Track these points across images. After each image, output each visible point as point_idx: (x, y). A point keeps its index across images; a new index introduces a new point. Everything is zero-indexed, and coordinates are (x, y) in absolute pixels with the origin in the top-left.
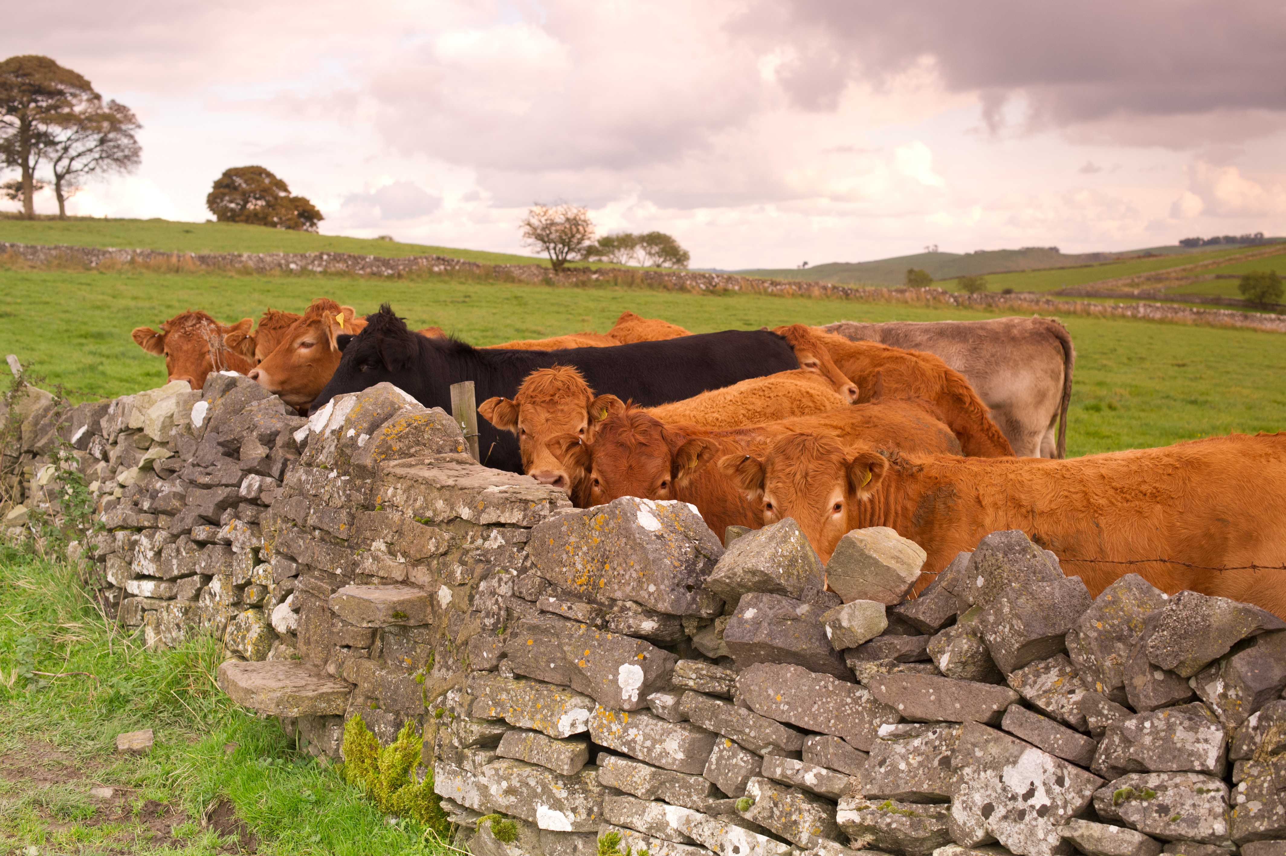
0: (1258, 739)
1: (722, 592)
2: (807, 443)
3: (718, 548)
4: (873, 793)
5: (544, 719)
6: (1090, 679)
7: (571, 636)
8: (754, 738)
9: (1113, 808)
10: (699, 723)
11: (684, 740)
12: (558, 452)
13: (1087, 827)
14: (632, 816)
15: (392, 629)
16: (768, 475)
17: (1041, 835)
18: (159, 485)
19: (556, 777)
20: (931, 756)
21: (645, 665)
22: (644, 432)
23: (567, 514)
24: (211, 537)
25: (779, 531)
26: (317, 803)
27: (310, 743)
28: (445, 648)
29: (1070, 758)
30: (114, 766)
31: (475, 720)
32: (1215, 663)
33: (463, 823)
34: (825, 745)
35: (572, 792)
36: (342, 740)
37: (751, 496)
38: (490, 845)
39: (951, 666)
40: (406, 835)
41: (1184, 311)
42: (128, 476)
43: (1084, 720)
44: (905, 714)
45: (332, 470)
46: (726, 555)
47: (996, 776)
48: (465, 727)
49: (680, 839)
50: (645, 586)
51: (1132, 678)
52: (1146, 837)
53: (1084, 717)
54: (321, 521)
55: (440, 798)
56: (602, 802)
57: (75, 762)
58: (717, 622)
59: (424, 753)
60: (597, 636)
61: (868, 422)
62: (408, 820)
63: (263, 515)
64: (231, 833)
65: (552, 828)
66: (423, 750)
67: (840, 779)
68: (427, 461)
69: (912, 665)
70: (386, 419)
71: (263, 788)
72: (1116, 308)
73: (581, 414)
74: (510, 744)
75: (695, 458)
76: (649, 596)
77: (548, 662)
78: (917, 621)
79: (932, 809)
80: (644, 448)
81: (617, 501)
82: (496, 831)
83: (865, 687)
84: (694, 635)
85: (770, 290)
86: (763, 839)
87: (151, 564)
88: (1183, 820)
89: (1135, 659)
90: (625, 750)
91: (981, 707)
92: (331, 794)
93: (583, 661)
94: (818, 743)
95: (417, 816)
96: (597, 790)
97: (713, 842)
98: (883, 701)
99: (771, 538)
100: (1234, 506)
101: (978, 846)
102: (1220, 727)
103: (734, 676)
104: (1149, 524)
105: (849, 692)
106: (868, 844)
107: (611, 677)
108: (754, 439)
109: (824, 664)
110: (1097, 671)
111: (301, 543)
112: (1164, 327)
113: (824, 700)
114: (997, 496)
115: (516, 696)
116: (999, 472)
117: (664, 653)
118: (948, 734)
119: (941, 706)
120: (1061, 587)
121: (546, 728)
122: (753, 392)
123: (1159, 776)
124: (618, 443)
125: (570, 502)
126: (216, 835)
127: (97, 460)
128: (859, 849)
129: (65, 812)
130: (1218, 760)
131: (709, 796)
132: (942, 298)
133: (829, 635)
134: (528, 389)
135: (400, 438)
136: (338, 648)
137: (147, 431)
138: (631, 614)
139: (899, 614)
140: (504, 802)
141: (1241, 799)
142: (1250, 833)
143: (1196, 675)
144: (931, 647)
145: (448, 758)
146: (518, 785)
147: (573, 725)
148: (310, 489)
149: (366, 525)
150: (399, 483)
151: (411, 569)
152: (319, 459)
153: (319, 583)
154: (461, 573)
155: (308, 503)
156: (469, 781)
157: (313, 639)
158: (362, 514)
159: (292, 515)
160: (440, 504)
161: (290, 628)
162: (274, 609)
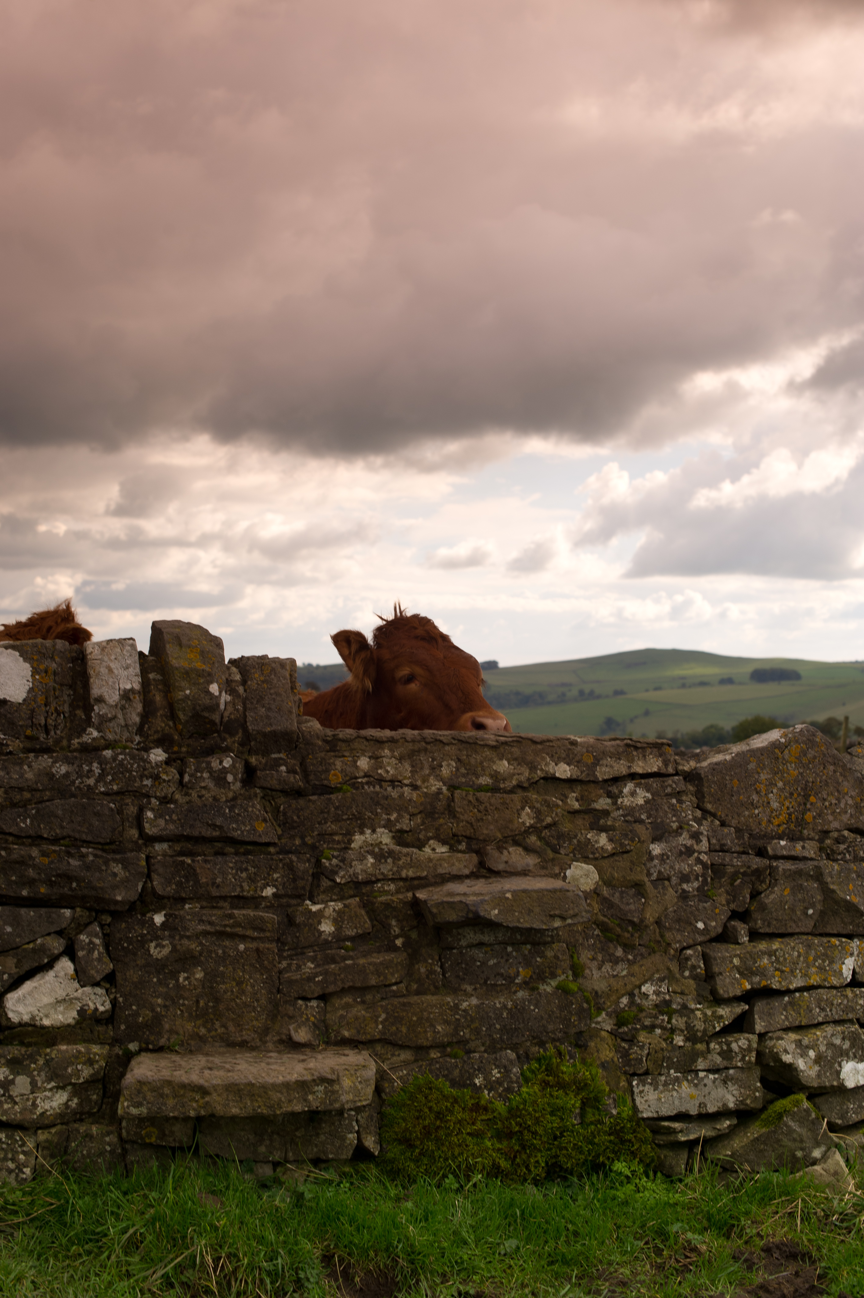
28: (598, 939)
31: (723, 1002)
33: (713, 1134)
45: (147, 750)
48: (704, 1015)
59: (606, 1077)
60: (855, 868)
77: (807, 909)
93: (853, 896)
115: (784, 955)
121: (826, 980)
140: (813, 1074)
145: (666, 1066)
146: (825, 1049)
148: (96, 784)
149: (321, 816)
150: (383, 749)
151: (496, 854)
152: (86, 739)
153: (252, 914)
154: (611, 840)
155: (112, 805)
156: (706, 1081)
157: (233, 1004)
158: (302, 802)
159: (58, 831)
160: (503, 766)
161: (89, 1012)
162: (9, 996)
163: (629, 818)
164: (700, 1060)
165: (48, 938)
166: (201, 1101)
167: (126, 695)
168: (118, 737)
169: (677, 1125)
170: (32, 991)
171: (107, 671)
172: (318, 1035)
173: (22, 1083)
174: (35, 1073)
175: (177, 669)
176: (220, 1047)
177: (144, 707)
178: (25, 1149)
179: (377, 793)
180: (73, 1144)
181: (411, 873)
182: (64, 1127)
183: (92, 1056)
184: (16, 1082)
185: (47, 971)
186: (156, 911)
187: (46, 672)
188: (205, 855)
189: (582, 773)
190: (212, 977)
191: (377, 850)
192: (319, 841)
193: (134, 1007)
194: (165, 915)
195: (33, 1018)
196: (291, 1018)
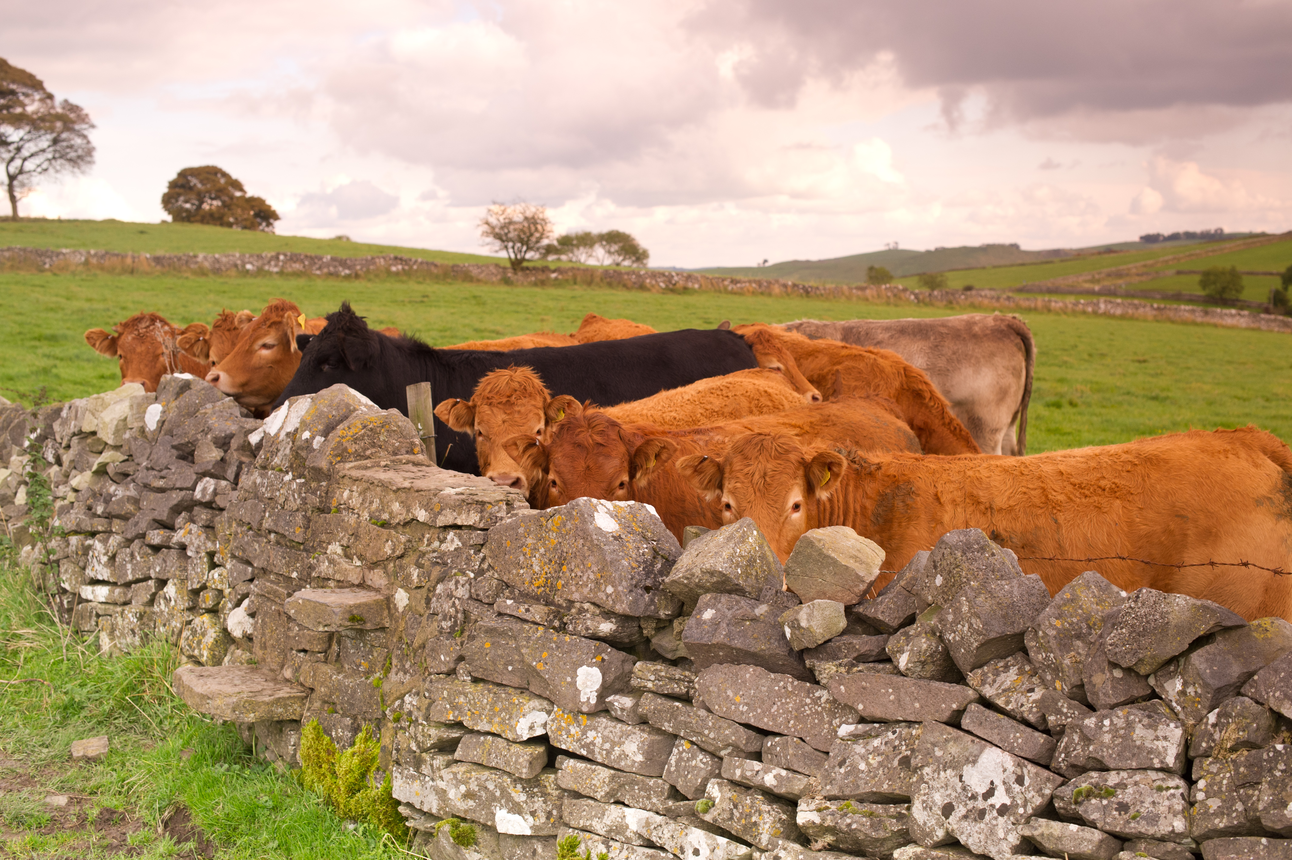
0: (1217, 736)
1: (680, 593)
2: (765, 443)
3: (676, 549)
4: (833, 793)
5: (502, 722)
6: (1049, 677)
7: (528, 639)
8: (714, 739)
9: (1073, 807)
10: (658, 725)
11: (643, 742)
12: (515, 453)
13: (1047, 825)
14: (591, 819)
15: (349, 633)
16: (727, 475)
17: (1001, 835)
18: (112, 488)
19: (515, 781)
20: (891, 756)
21: (604, 667)
22: (601, 433)
23: (524, 516)
24: (166, 541)
25: (737, 531)
26: (274, 809)
27: (267, 748)
28: (402, 652)
29: (1030, 757)
30: (69, 774)
31: (432, 724)
32: (1174, 660)
33: (422, 828)
34: (785, 746)
35: (531, 796)
36: (299, 745)
37: (709, 496)
38: (449, 849)
39: (910, 665)
40: (364, 840)
41: (1144, 307)
42: (81, 480)
43: (1044, 718)
44: (864, 714)
45: (287, 472)
46: (684, 556)
47: (956, 775)
48: (423, 730)
49: (640, 842)
50: (603, 587)
51: (1091, 676)
52: (1106, 835)
53: (1044, 715)
54: (276, 525)
55: (399, 803)
56: (561, 805)
57: (29, 770)
58: (676, 623)
59: (381, 758)
60: (555, 638)
61: (827, 421)
62: (366, 825)
63: (218, 519)
64: (187, 840)
65: (511, 832)
66: (381, 754)
67: (799, 780)
68: (383, 463)
69: (871, 665)
70: (341, 421)
71: (219, 794)
72: (1076, 304)
73: (538, 415)
74: (468, 747)
75: (653, 458)
76: (607, 598)
77: (506, 665)
78: (876, 620)
79: (892, 809)
80: (601, 448)
81: (574, 502)
82: (455, 835)
83: (824, 687)
84: (653, 636)
85: (730, 288)
86: (722, 841)
87: (105, 569)
88: (1143, 818)
89: (1094, 657)
90: (584, 753)
91: (940, 706)
92: (288, 800)
93: (541, 664)
94: (777, 744)
95: (376, 821)
96: (556, 793)
97: (673, 844)
98: (843, 701)
99: (729, 539)
100: (1193, 502)
101: (939, 845)
102: (1179, 724)
103: (693, 678)
104: (1108, 519)
105: (808, 692)
106: (829, 844)
107: (569, 679)
108: (712, 438)
109: (783, 665)
110: (1057, 670)
111: (256, 546)
112: (1124, 323)
113: (783, 701)
114: (955, 493)
115: (474, 699)
116: (958, 469)
117: (622, 655)
118: (907, 733)
119: (900, 705)
120: (1020, 585)
121: (504, 731)
122: (711, 391)
123: (1118, 774)
124: (575, 443)
125: (527, 504)
126: (173, 842)
127: (50, 465)
128: (820, 850)
129: (19, 821)
130: (1177, 757)
131: (668, 798)
132: (902, 295)
133: (788, 635)
134: (484, 390)
135: (355, 440)
136: (294, 652)
137: (100, 435)
138: (588, 615)
139: (858, 614)
140: (461, 806)
141: (1200, 796)
142: (1210, 830)
143: (1155, 672)
144: (890, 646)
145: (406, 763)
146: (476, 789)
147: (531, 728)
150: (355, 486)
151: (367, 572)
152: (274, 462)
154: (418, 575)
155: (263, 506)
156: (428, 785)
158: (318, 517)
159: (247, 519)
160: (396, 506)
161: (245, 633)
162: (230, 614)
164: (423, 767)
165: (243, 583)
167: (288, 435)
168: (280, 463)
170: (234, 614)
177: (292, 444)
185: (242, 603)
189: (430, 518)
195: (232, 630)
196: (288, 660)
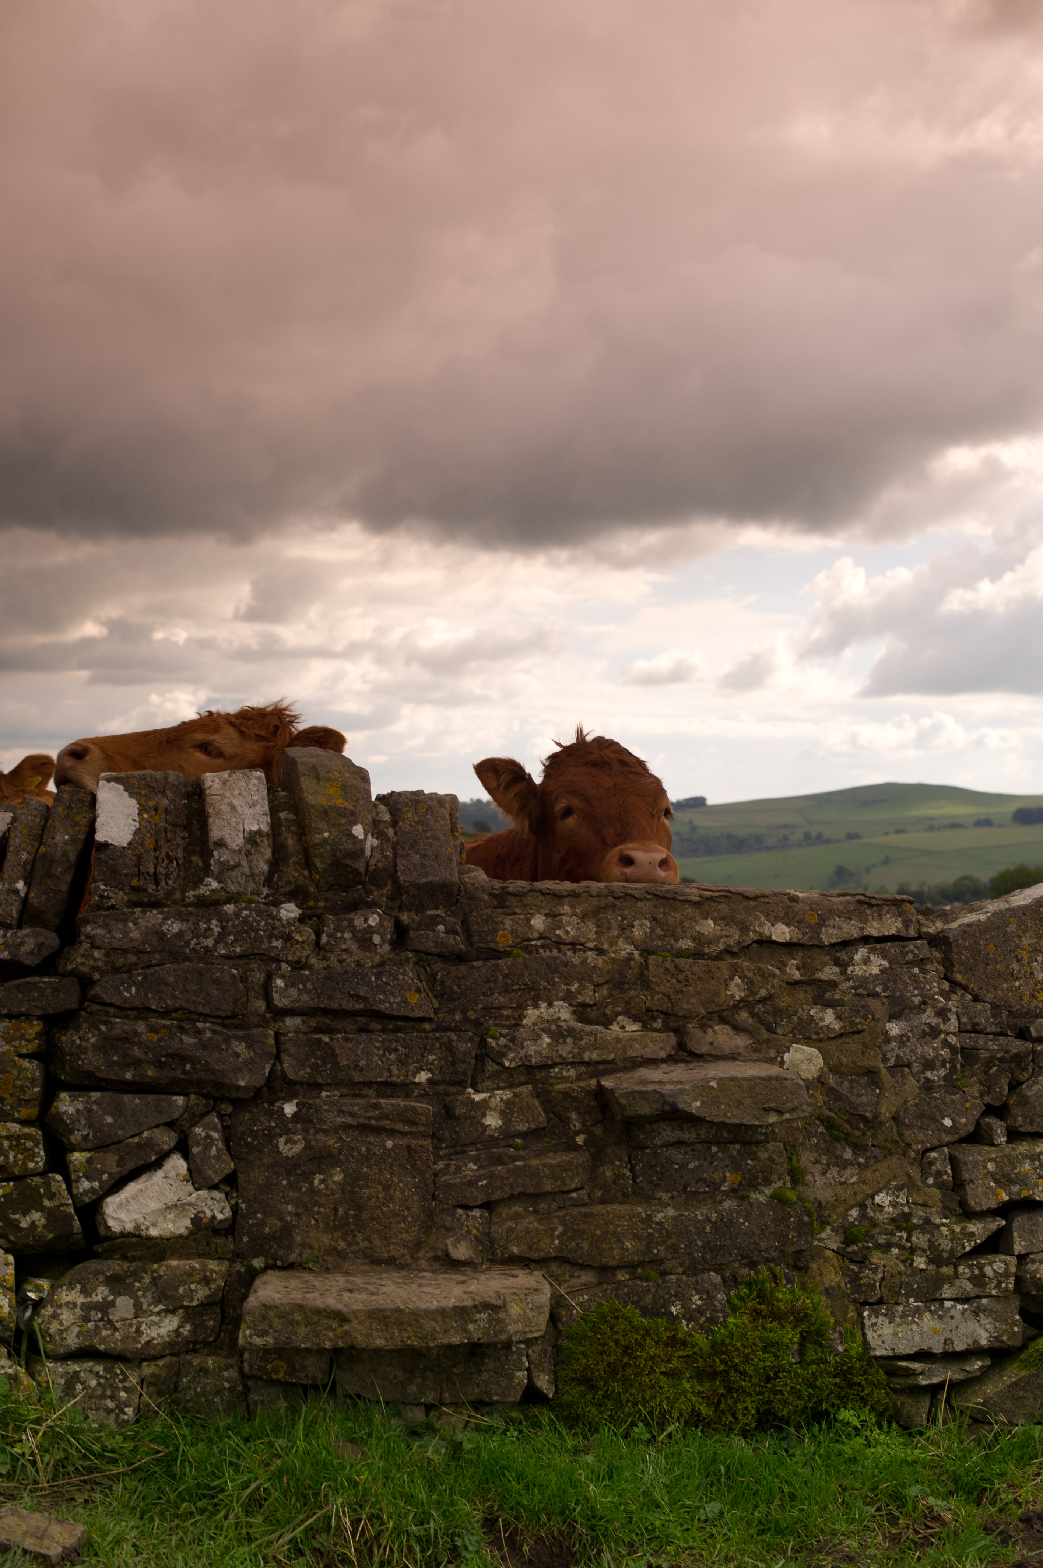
28: (822, 1138)
31: (974, 1216)
45: (276, 904)
66: (826, 1302)
136: (465, 1210)
145: (901, 1294)
148: (214, 946)
149: (487, 985)
150: (562, 905)
151: (698, 1033)
152: (203, 890)
153: (402, 1104)
154: (838, 1017)
155: (235, 971)
156: (952, 1312)
157: (378, 1212)
158: (463, 968)
159: (169, 1002)
160: (708, 926)
161: (205, 1221)
162: (109, 1200)
163: (861, 991)
164: (946, 1287)
165: (156, 1130)
166: (339, 1330)
167: (252, 839)
168: (242, 889)
169: (917, 1366)
170: (137, 1195)
171: (229, 809)
172: (481, 1251)
173: (124, 1306)
174: (140, 1293)
175: (313, 806)
176: (363, 1264)
177: (273, 853)
178: (127, 1384)
179: (555, 959)
180: (185, 1380)
181: (595, 1056)
182: (174, 1358)
183: (208, 1273)
184: (117, 1304)
185: (155, 1170)
186: (287, 1100)
187: (156, 810)
188: (346, 1032)
189: (804, 934)
190: (353, 1179)
191: (554, 1027)
192: (484, 1016)
193: (259, 1215)
194: (297, 1105)
195: (138, 1227)
196: (448, 1230)
